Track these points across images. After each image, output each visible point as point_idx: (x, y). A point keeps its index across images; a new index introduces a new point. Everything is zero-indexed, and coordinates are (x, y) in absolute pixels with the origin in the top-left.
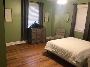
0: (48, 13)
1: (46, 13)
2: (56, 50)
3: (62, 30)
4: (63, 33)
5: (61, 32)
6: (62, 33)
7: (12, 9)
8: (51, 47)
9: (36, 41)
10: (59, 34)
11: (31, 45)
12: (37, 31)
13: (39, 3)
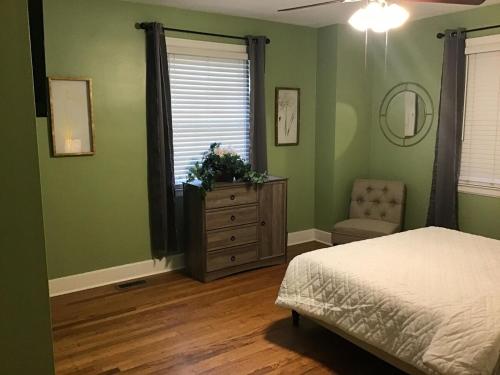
0: (294, 94)
1: (281, 93)
2: (345, 306)
3: (385, 190)
4: (393, 202)
5: (377, 201)
6: (385, 206)
7: (88, 82)
8: (315, 290)
9: (233, 259)
10: (367, 214)
11: (203, 282)
12: (232, 197)
13: (246, 40)
